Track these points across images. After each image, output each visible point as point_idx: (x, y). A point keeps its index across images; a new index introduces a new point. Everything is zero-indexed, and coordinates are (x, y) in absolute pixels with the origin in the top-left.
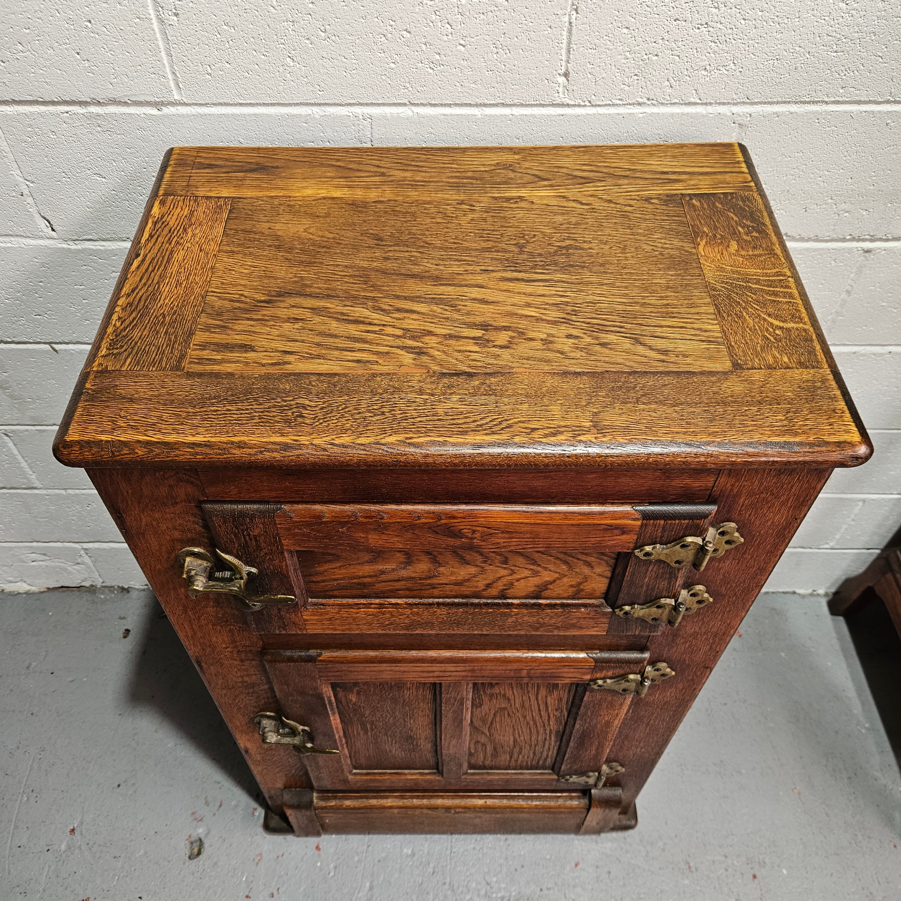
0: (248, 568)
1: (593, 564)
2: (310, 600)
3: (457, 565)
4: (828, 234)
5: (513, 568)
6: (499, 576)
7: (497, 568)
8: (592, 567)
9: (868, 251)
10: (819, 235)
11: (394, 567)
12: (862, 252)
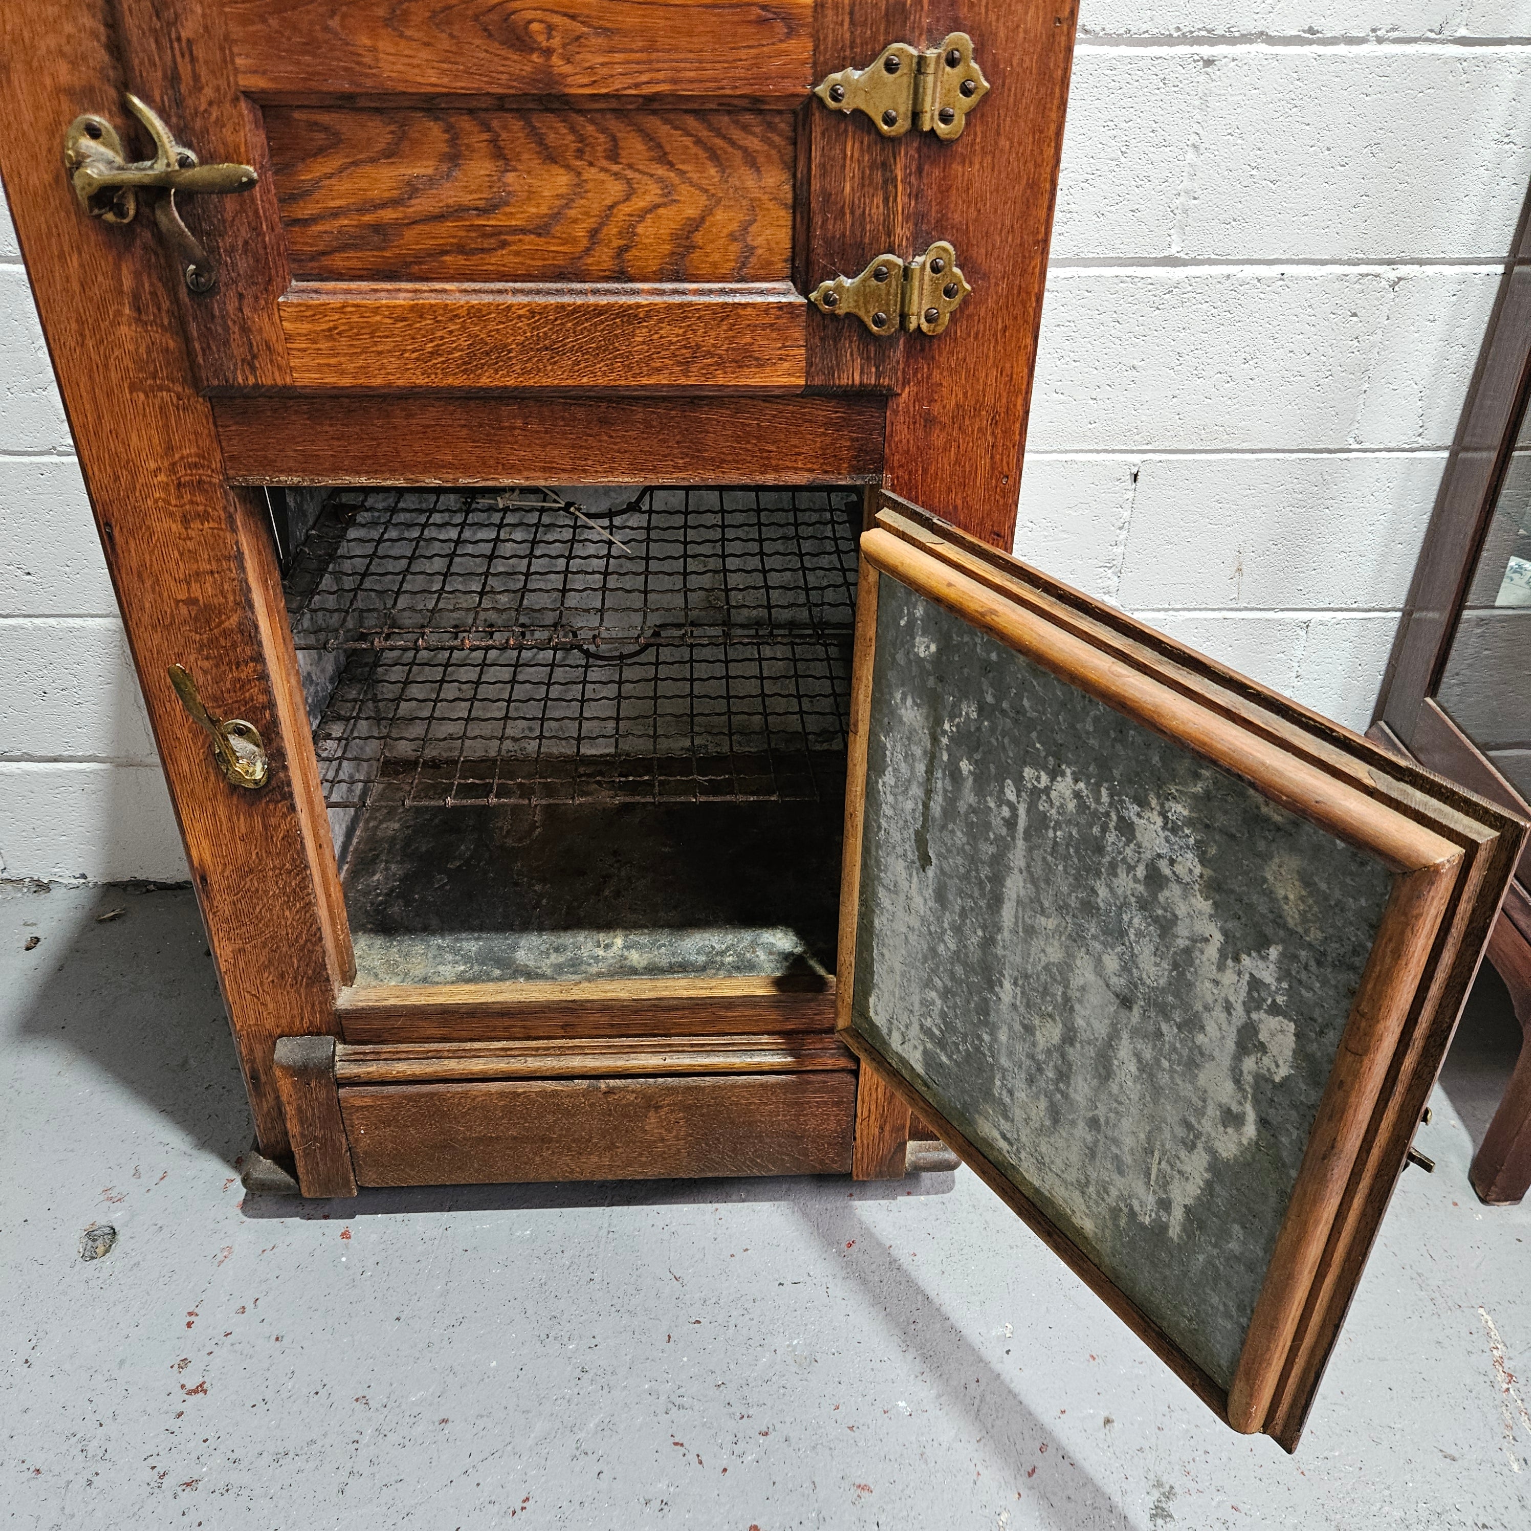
0: (181, 150)
1: (761, 159)
2: (294, 283)
3: (535, 163)
4: (1144, 27)
5: (630, 174)
6: (608, 202)
7: (602, 176)
8: (758, 170)
9: (1209, 62)
10: (1134, 30)
11: (430, 171)
12: (1201, 63)
